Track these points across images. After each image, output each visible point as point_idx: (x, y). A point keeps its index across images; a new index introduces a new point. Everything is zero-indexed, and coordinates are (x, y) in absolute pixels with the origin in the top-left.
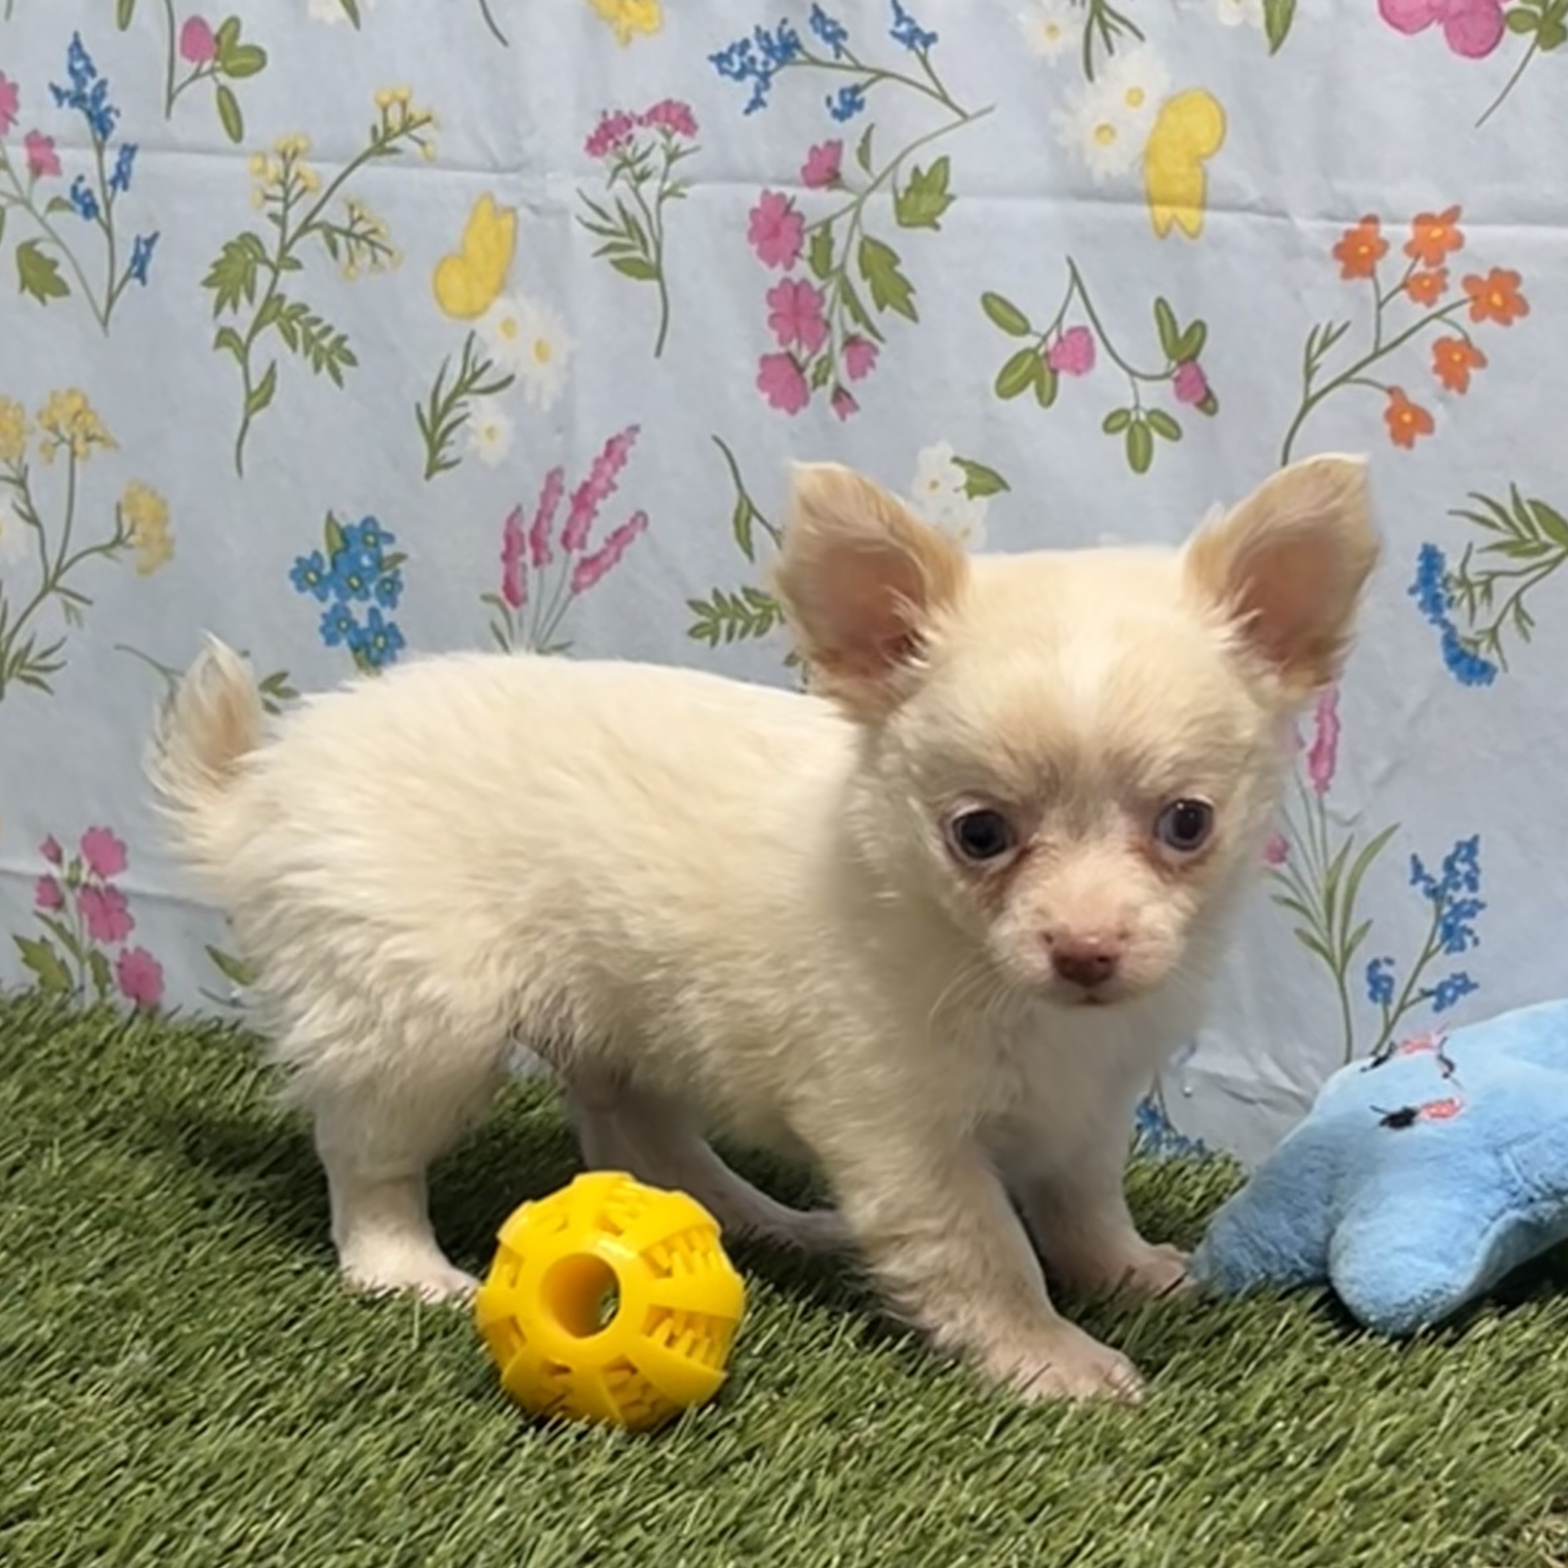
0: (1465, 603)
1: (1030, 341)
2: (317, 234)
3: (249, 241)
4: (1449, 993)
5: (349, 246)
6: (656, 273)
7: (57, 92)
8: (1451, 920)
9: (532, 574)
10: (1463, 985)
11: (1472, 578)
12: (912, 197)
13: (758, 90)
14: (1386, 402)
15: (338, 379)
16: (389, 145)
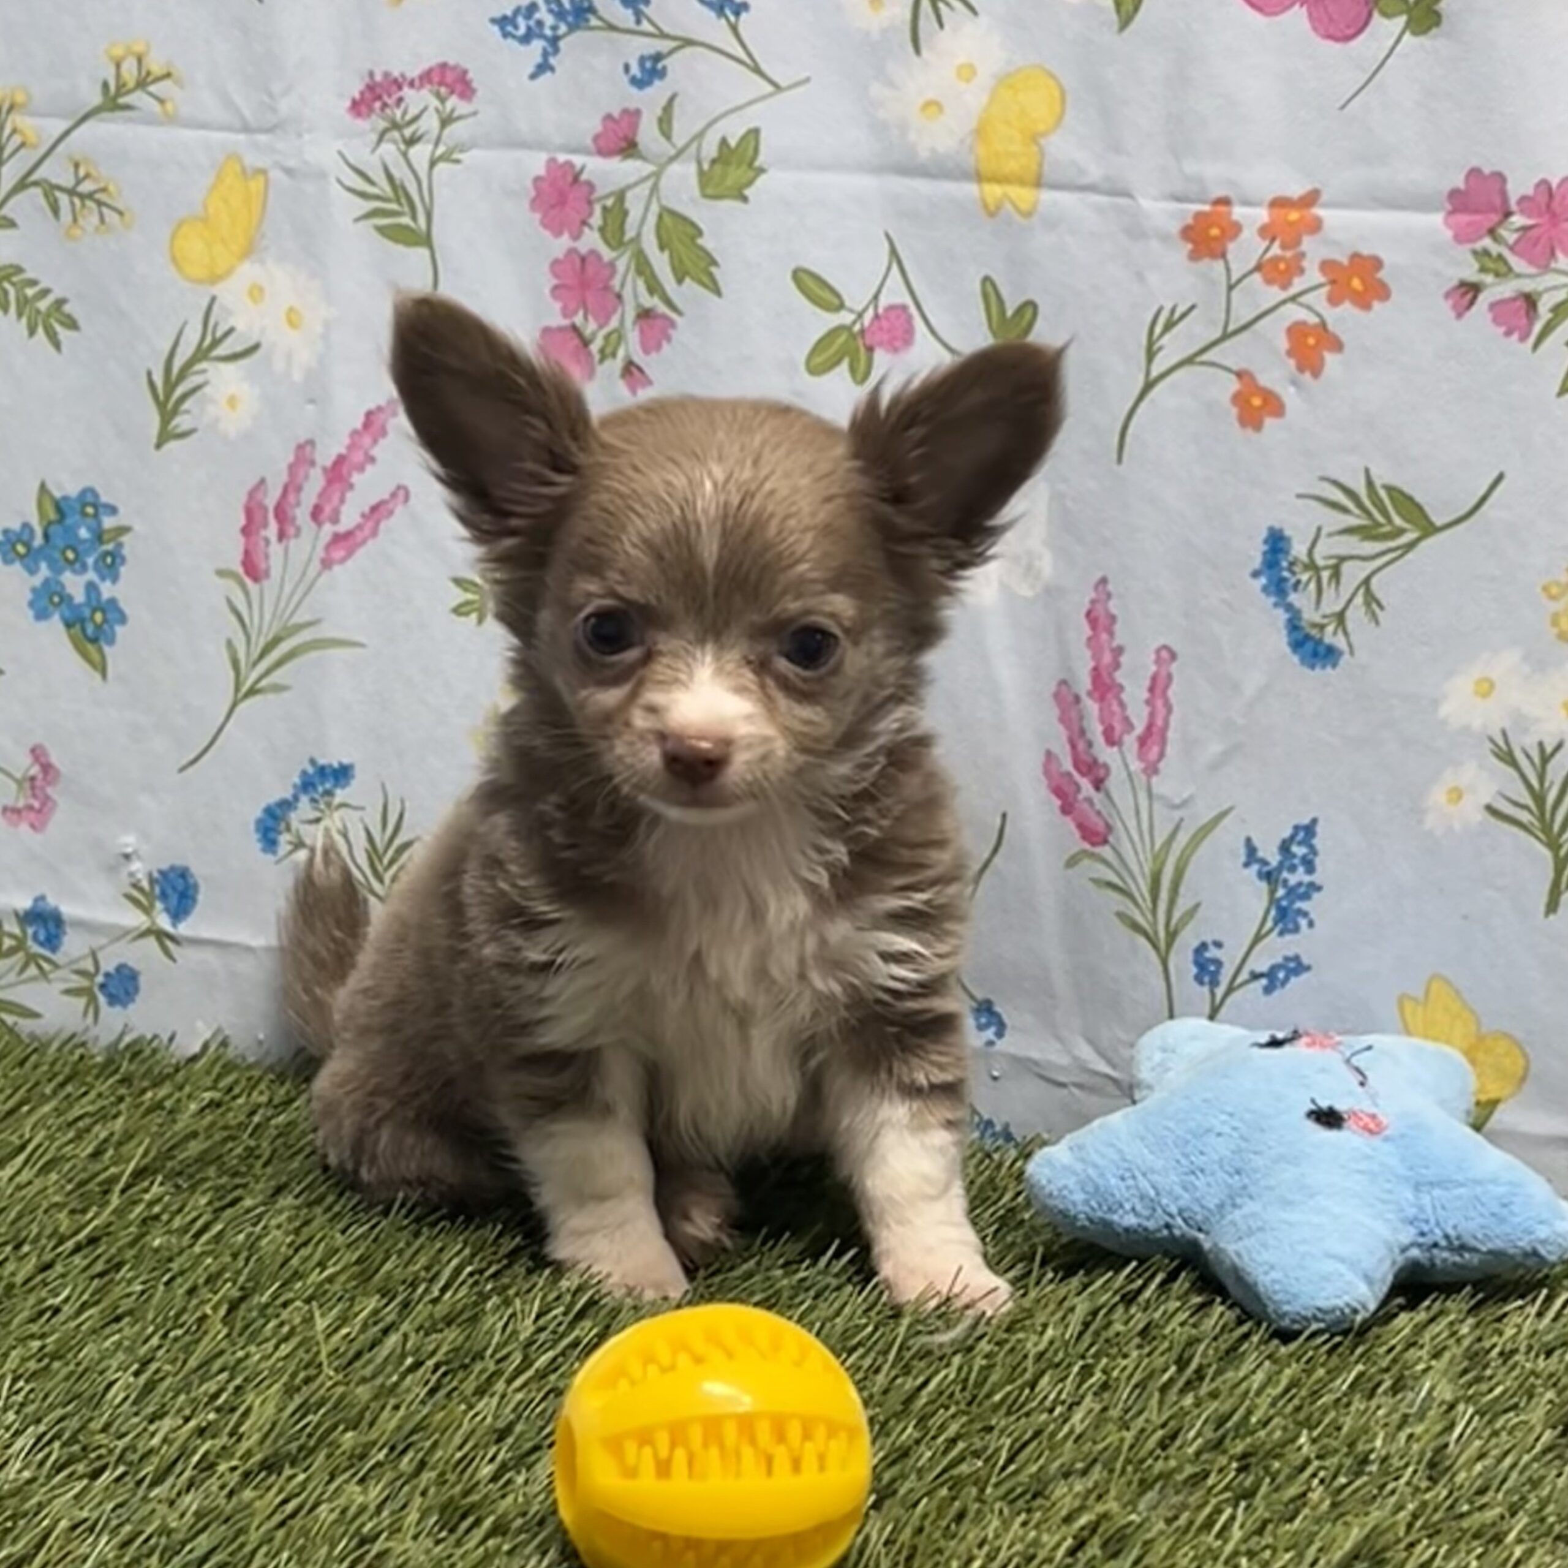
0: (1312, 586)
1: (846, 318)
2: (37, 191)
4: (1281, 975)
5: (72, 204)
6: (426, 240)
8: (1284, 903)
9: (276, 549)
10: (1296, 966)
11: (1320, 562)
12: (718, 168)
13: (545, 54)
14: (1233, 385)
15: (57, 345)
16: (122, 101)
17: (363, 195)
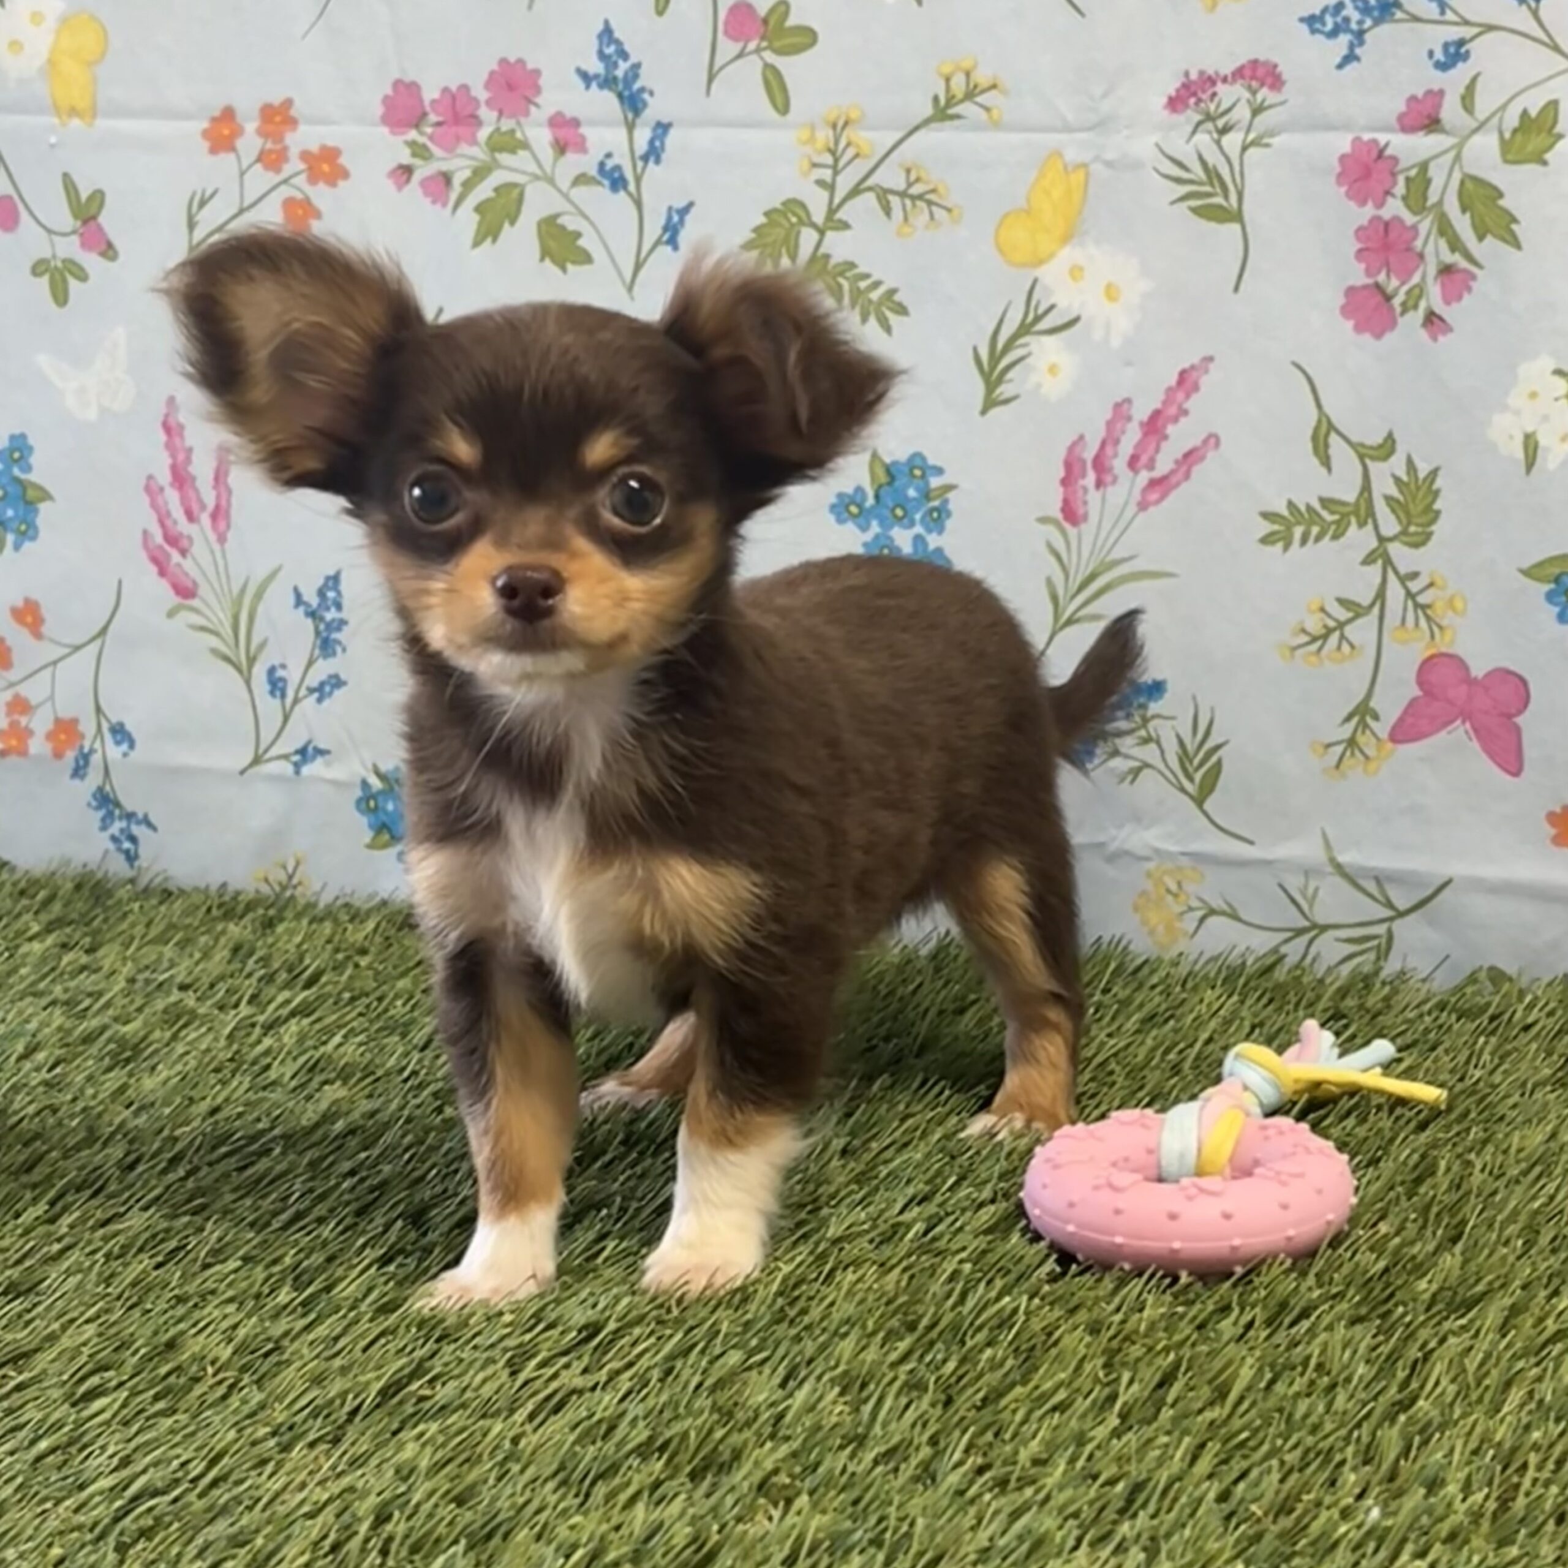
2: (869, 199)
3: (795, 206)
5: (904, 206)
6: (1237, 217)
7: (586, 78)
9: (1093, 496)
12: (1519, 137)
13: (1351, 47)
15: (890, 328)
16: (951, 111)
17: (1178, 181)
